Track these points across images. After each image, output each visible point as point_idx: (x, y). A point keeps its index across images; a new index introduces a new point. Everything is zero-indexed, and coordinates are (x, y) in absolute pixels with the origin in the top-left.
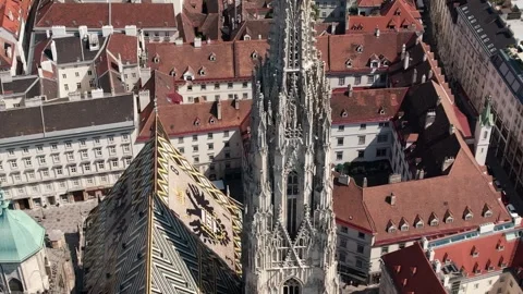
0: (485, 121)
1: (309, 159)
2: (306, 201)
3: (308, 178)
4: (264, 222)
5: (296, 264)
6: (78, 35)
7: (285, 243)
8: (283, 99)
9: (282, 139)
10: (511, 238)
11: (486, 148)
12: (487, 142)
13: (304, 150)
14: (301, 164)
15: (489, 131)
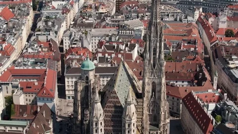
0: (215, 75)
1: (158, 44)
2: (157, 57)
3: (158, 50)
4: (147, 62)
5: (155, 76)
6: (105, 56)
7: (152, 69)
8: (153, 28)
9: (152, 38)
10: (217, 94)
11: (216, 84)
12: (216, 82)
13: (157, 41)
14: (156, 45)
15: (217, 78)
